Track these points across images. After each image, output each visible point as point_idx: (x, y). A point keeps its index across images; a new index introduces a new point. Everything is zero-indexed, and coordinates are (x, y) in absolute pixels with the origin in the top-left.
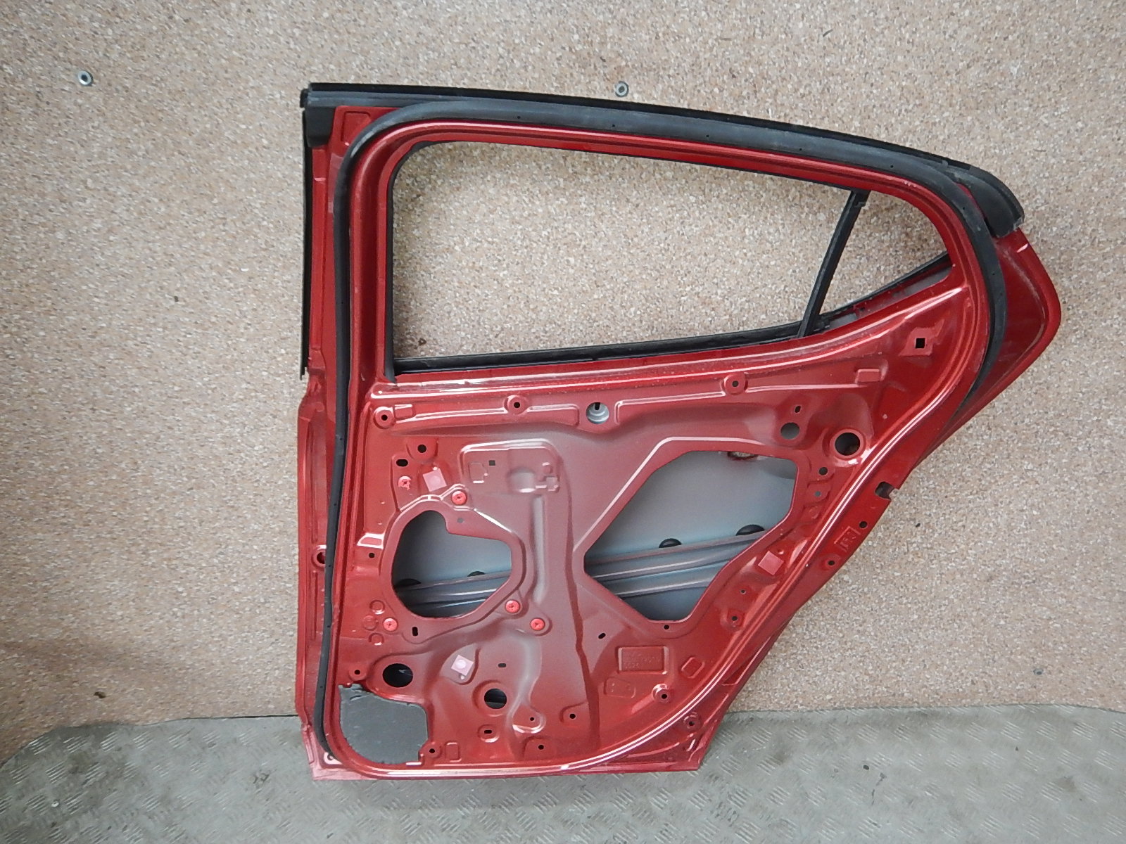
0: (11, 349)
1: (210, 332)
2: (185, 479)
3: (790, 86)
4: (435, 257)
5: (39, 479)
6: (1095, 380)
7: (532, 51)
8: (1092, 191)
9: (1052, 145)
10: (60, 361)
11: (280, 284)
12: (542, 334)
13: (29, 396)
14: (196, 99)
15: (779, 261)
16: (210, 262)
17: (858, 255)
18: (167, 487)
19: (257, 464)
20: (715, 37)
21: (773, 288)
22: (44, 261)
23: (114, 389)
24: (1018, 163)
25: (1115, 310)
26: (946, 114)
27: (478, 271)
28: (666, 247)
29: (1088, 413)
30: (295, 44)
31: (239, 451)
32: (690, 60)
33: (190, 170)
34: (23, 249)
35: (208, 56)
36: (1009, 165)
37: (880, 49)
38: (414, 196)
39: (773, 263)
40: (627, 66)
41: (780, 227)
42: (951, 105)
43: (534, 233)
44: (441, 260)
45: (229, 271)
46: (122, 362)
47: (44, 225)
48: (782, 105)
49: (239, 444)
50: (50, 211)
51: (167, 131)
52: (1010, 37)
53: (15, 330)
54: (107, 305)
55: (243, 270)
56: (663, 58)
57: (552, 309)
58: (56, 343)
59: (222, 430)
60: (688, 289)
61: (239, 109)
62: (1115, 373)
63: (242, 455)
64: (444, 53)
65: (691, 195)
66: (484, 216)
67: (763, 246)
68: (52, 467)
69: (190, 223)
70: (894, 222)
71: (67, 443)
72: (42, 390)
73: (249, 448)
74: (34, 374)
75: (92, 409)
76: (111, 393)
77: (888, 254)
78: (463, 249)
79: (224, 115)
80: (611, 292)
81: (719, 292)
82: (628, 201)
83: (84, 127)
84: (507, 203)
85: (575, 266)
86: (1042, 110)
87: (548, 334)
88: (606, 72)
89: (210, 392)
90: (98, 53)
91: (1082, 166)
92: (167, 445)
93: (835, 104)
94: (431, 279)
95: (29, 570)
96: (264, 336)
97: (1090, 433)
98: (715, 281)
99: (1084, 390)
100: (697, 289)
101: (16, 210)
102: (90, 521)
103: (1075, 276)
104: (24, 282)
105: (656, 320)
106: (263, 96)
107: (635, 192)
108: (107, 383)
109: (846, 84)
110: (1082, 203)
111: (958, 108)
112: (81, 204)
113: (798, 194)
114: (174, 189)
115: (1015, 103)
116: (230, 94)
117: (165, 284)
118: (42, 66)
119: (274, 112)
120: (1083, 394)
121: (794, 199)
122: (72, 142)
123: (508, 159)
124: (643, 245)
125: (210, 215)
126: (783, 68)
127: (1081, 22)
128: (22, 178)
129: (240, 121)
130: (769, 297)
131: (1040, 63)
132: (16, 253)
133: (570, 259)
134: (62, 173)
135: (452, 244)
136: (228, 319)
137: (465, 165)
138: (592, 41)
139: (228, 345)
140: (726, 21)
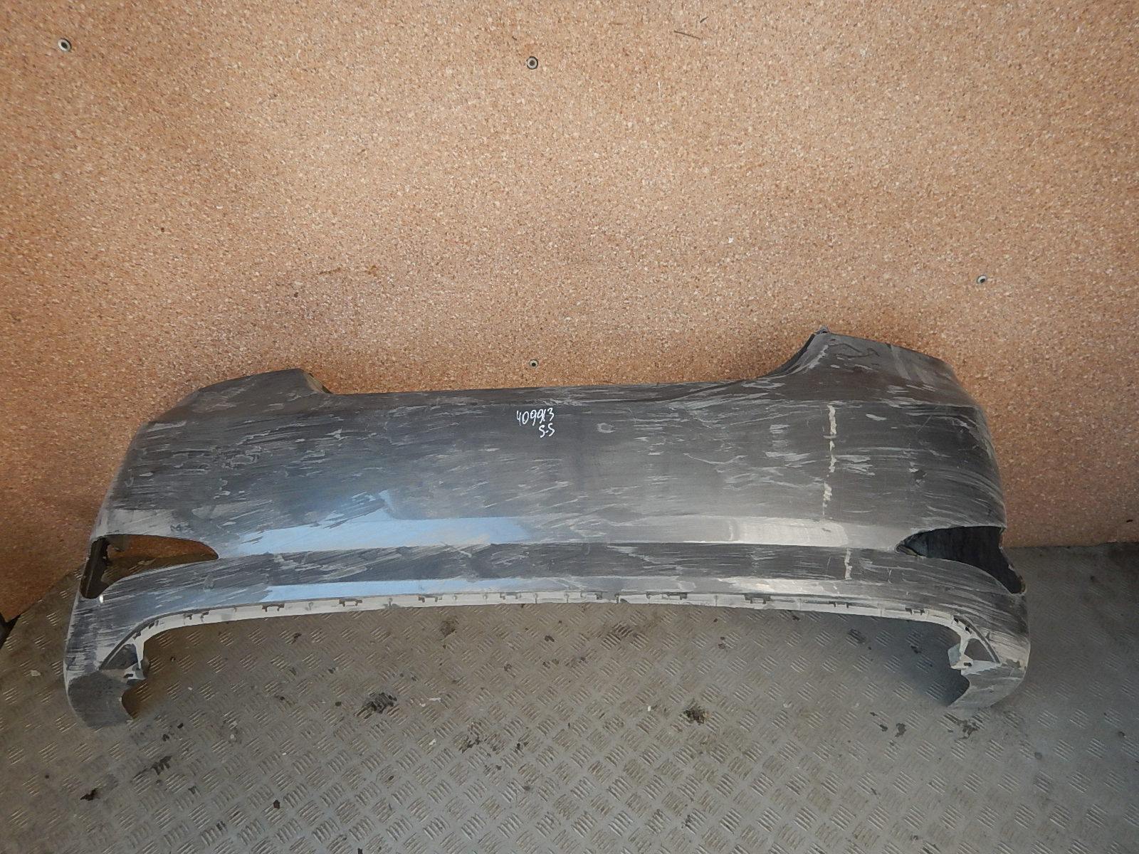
0: (24, 267)
1: (194, 256)
2: (183, 373)
3: (674, 64)
4: (381, 201)
5: (60, 370)
6: (931, 303)
7: (453, 31)
8: (927, 153)
9: (894, 115)
10: (69, 277)
11: (250, 220)
12: (475, 262)
13: (44, 305)
14: (164, 66)
15: (671, 207)
16: (189, 200)
17: (737, 201)
18: (168, 380)
19: (243, 362)
20: (609, 22)
21: (667, 229)
22: (45, 197)
23: (117, 301)
24: (866, 129)
25: (948, 248)
26: (807, 88)
27: (419, 212)
28: (577, 194)
29: (926, 328)
30: (247, 23)
31: (227, 352)
32: (589, 40)
33: (164, 125)
34: (25, 187)
35: (171, 31)
36: (859, 131)
37: (749, 33)
38: (360, 151)
39: (666, 208)
40: (535, 44)
41: (672, 179)
42: (810, 81)
43: (464, 181)
44: (386, 203)
45: (207, 208)
46: (121, 279)
47: (42, 167)
48: (669, 79)
49: (226, 346)
50: (46, 155)
51: (141, 92)
52: (859, 24)
53: (26, 252)
54: (104, 233)
55: (218, 207)
56: (566, 38)
57: (483, 243)
58: (64, 263)
59: (211, 336)
60: (596, 228)
61: (202, 76)
62: (948, 297)
63: (230, 354)
64: (377, 31)
65: (595, 152)
66: (421, 167)
67: (657, 194)
68: (70, 361)
69: (169, 168)
70: (765, 176)
71: (81, 343)
72: (56, 301)
73: (235, 350)
74: (47, 288)
75: (101, 317)
76: (115, 304)
77: (762, 201)
78: (404, 194)
79: (190, 81)
80: (532, 229)
81: (622, 231)
82: (542, 155)
83: (68, 86)
84: (440, 157)
85: (501, 208)
86: (887, 86)
87: (480, 263)
88: (518, 49)
89: (198, 304)
90: (74, 25)
91: (919, 132)
92: (166, 346)
93: (713, 79)
94: (378, 218)
95: (58, 441)
96: (241, 261)
97: (928, 343)
98: (618, 222)
99: (922, 310)
100: (603, 228)
101: (15, 155)
102: (106, 404)
103: (915, 220)
104: (30, 213)
105: (571, 252)
106: (223, 66)
107: (548, 149)
108: (110, 296)
109: (722, 63)
110: (919, 163)
111: (816, 83)
112: (72, 150)
113: (685, 151)
114: (153, 140)
115: (865, 80)
116: (193, 63)
117: (152, 217)
118: (25, 34)
119: (233, 79)
120: (922, 313)
121: (682, 156)
122: (59, 99)
123: (439, 121)
124: (557, 191)
125: (186, 162)
126: (668, 49)
127: (919, 12)
128: (19, 129)
129: (204, 86)
130: (664, 236)
131: (884, 47)
132: (20, 190)
133: (496, 202)
134: (52, 124)
135: (395, 190)
136: (208, 246)
137: (402, 125)
138: (504, 23)
139: (211, 268)
140: (618, 8)
